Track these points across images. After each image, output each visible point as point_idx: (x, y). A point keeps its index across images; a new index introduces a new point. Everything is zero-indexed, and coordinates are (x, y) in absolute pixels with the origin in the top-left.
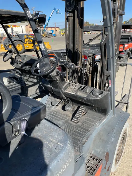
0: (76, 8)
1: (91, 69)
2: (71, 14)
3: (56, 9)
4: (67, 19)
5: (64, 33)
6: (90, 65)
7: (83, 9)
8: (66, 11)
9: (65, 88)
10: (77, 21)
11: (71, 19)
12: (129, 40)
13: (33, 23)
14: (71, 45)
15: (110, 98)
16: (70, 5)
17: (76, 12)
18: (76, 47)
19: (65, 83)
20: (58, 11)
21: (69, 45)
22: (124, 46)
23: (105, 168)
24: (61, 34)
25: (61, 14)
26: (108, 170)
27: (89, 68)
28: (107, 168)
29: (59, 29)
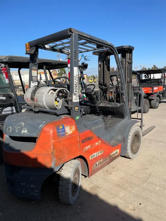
0: (105, 60)
1: (115, 96)
2: (102, 63)
3: (84, 56)
4: (100, 66)
5: (93, 80)
6: (115, 93)
7: (109, 60)
8: (99, 61)
9: (99, 104)
10: (106, 67)
11: (102, 65)
12: (159, 83)
13: (81, 68)
14: (102, 81)
15: (125, 107)
16: (102, 58)
17: (105, 62)
18: (105, 82)
19: (99, 101)
20: (86, 57)
21: (101, 81)
22: (153, 88)
23: (123, 148)
24: (89, 81)
25: (89, 60)
26: (125, 149)
27: (114, 95)
28: (125, 148)
29: (87, 76)
